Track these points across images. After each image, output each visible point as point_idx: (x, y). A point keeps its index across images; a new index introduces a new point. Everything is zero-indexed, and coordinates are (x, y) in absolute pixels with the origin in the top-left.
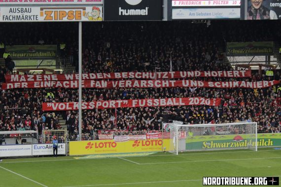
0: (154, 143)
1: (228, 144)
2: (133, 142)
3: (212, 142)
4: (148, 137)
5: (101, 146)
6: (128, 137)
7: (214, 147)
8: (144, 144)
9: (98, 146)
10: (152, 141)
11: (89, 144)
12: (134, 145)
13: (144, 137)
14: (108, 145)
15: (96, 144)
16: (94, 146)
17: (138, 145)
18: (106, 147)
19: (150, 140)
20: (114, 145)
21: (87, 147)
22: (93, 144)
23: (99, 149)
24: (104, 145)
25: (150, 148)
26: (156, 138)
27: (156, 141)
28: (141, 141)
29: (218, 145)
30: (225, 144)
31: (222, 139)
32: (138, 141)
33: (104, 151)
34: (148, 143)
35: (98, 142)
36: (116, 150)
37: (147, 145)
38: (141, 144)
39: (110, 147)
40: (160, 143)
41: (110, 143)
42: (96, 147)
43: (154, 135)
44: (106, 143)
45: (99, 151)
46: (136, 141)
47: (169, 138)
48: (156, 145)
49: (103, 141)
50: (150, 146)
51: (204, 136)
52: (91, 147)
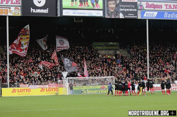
0: (53, 90)
1: (97, 91)
2: (40, 89)
3: (88, 90)
4: (50, 86)
5: (21, 91)
6: (38, 86)
7: (89, 93)
8: (47, 90)
9: (19, 91)
10: (52, 89)
11: (14, 90)
12: (41, 91)
13: (47, 86)
14: (25, 90)
15: (18, 90)
16: (17, 91)
17: (44, 91)
18: (24, 92)
19: (51, 88)
20: (29, 90)
21: (12, 92)
22: (16, 90)
23: (20, 93)
24: (23, 90)
25: (51, 93)
26: (55, 87)
27: (54, 89)
28: (45, 89)
29: (92, 92)
30: (95, 91)
31: (93, 88)
32: (44, 89)
33: (23, 94)
34: (50, 90)
35: (19, 88)
36: (30, 94)
37: (49, 91)
38: (45, 90)
39: (26, 92)
40: (57, 90)
41: (26, 89)
42: (18, 92)
43: (53, 85)
44: (24, 89)
45: (20, 94)
46: (42, 89)
47: (62, 87)
48: (55, 91)
49: (23, 88)
50: (51, 92)
51: (83, 86)
52: (15, 92)
